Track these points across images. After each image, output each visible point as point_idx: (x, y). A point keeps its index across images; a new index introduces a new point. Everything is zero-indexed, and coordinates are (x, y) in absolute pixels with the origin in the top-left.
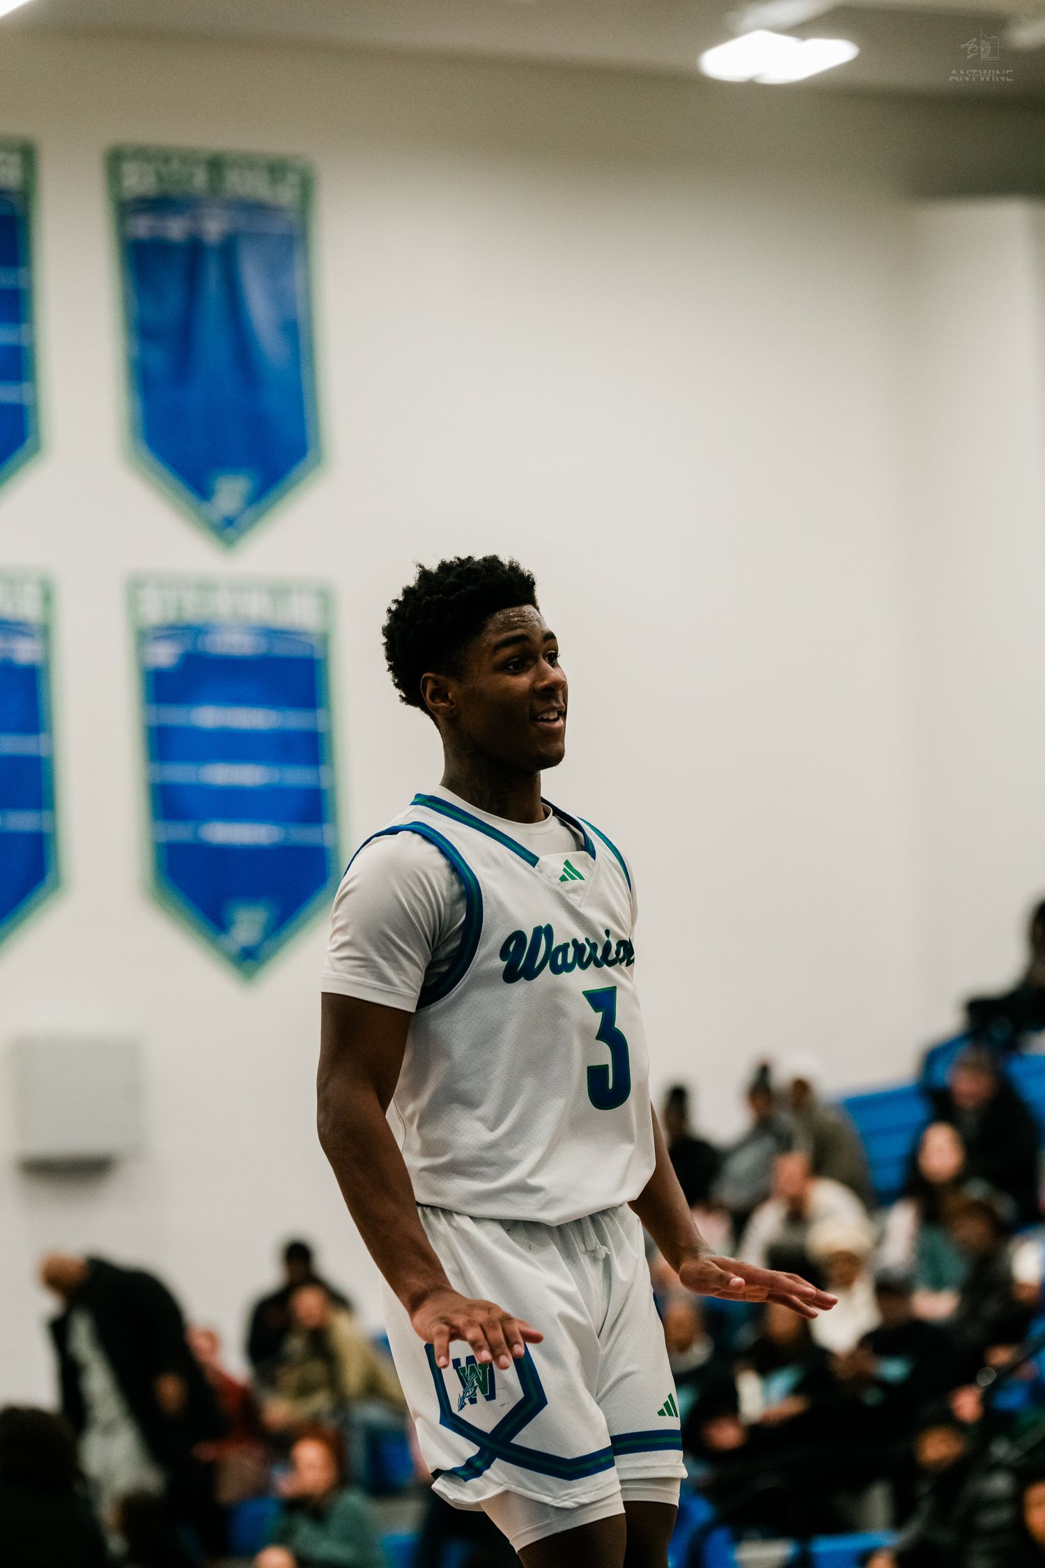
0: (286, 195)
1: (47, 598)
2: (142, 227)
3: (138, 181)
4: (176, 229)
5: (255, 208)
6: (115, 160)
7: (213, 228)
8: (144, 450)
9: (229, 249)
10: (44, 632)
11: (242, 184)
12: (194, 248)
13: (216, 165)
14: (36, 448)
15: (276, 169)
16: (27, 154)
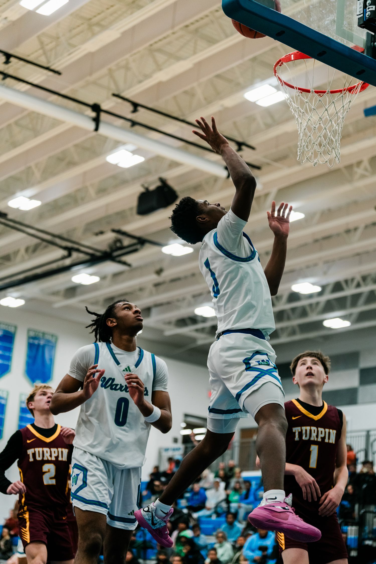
0: (53, 340)
1: (8, 394)
2: (31, 341)
3: (32, 334)
4: (36, 342)
5: (48, 341)
6: (29, 331)
7: (42, 343)
8: (26, 374)
9: (44, 347)
10: (6, 399)
11: (48, 337)
12: (39, 345)
13: (44, 334)
14: (10, 371)
15: (52, 336)
16: (16, 327)
